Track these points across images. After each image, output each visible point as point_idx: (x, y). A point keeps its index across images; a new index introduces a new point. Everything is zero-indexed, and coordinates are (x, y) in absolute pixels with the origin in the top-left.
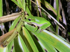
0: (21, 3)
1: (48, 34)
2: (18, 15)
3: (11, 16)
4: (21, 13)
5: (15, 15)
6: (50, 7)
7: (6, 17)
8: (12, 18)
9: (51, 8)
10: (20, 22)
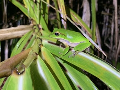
0: (32, 10)
1: (88, 60)
2: (27, 29)
3: (15, 31)
4: (33, 27)
5: (23, 30)
6: (79, 21)
7: (8, 32)
8: (18, 34)
9: (81, 23)
10: (32, 40)
